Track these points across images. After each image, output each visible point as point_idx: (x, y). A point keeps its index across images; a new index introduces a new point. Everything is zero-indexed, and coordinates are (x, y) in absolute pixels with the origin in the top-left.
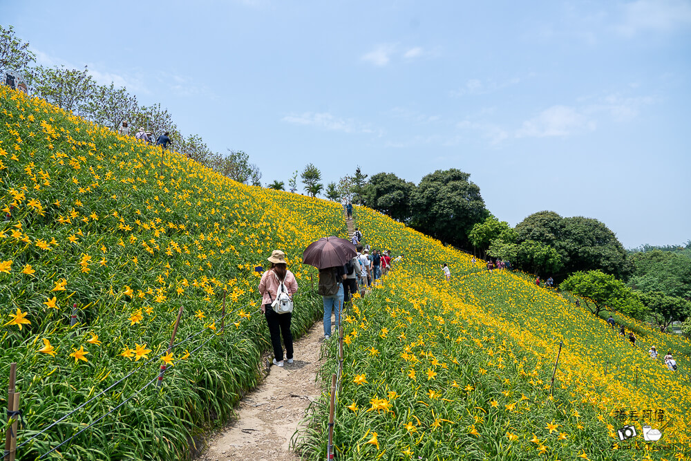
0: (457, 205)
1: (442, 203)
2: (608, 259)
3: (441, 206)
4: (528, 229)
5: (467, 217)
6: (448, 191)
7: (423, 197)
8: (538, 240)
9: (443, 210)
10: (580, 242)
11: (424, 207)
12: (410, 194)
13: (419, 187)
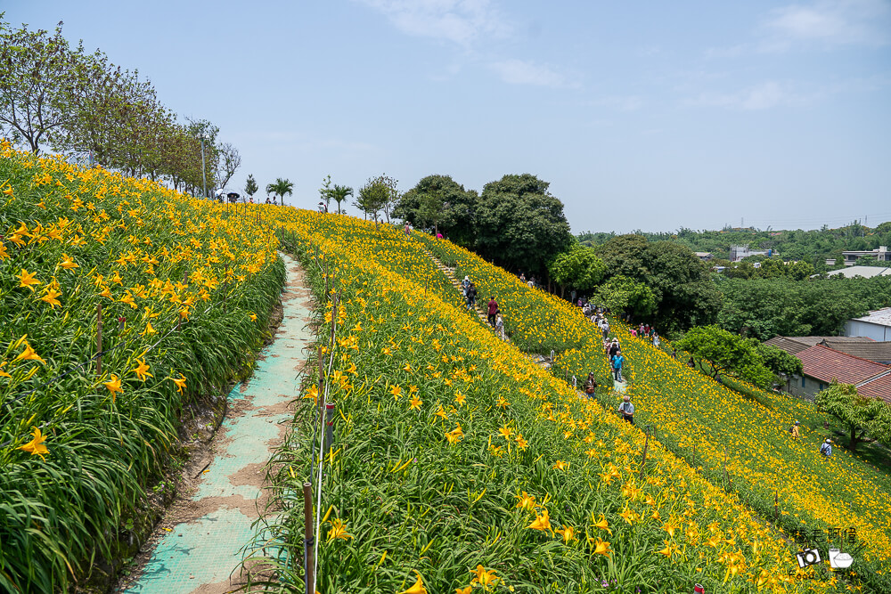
0: (541, 229)
1: (520, 225)
2: (705, 300)
3: (518, 229)
4: (617, 261)
5: (549, 245)
6: (527, 208)
7: (494, 215)
8: (630, 275)
9: (521, 234)
10: (675, 277)
11: (496, 229)
12: (476, 208)
13: (485, 198)
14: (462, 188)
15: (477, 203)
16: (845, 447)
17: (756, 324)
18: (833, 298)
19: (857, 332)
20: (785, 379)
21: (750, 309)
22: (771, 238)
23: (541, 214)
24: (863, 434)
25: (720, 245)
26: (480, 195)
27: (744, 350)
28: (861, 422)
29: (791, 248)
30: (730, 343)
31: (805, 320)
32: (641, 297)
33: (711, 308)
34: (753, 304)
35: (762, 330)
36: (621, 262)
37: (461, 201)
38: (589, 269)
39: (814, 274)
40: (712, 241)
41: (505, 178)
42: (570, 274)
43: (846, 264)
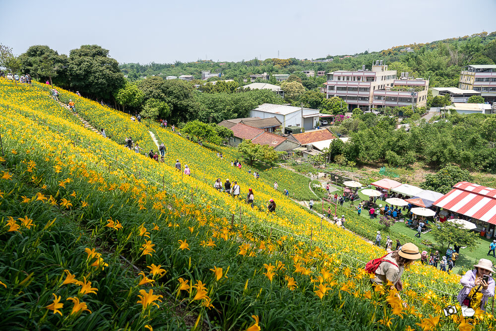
0: (108, 76)
1: (97, 75)
2: (192, 107)
3: (95, 77)
4: (150, 91)
5: (114, 85)
6: (99, 65)
7: (80, 69)
8: (157, 98)
9: (98, 80)
10: (178, 98)
11: (82, 77)
12: (69, 65)
13: (72, 59)
14: (56, 53)
15: (69, 62)
16: (249, 164)
17: (215, 115)
18: (245, 101)
19: (255, 115)
20: (228, 139)
21: (212, 108)
22: (220, 67)
23: (107, 68)
24: (254, 158)
25: (197, 71)
26: (68, 57)
27: (210, 130)
28: (253, 154)
29: (230, 72)
30: (204, 128)
31: (235, 112)
32: (163, 109)
33: (195, 111)
34: (213, 105)
35: (218, 117)
36: (152, 92)
37: (59, 61)
38: (136, 96)
39: (238, 87)
40: (192, 69)
41: (82, 47)
42: (127, 100)
43: (252, 81)
